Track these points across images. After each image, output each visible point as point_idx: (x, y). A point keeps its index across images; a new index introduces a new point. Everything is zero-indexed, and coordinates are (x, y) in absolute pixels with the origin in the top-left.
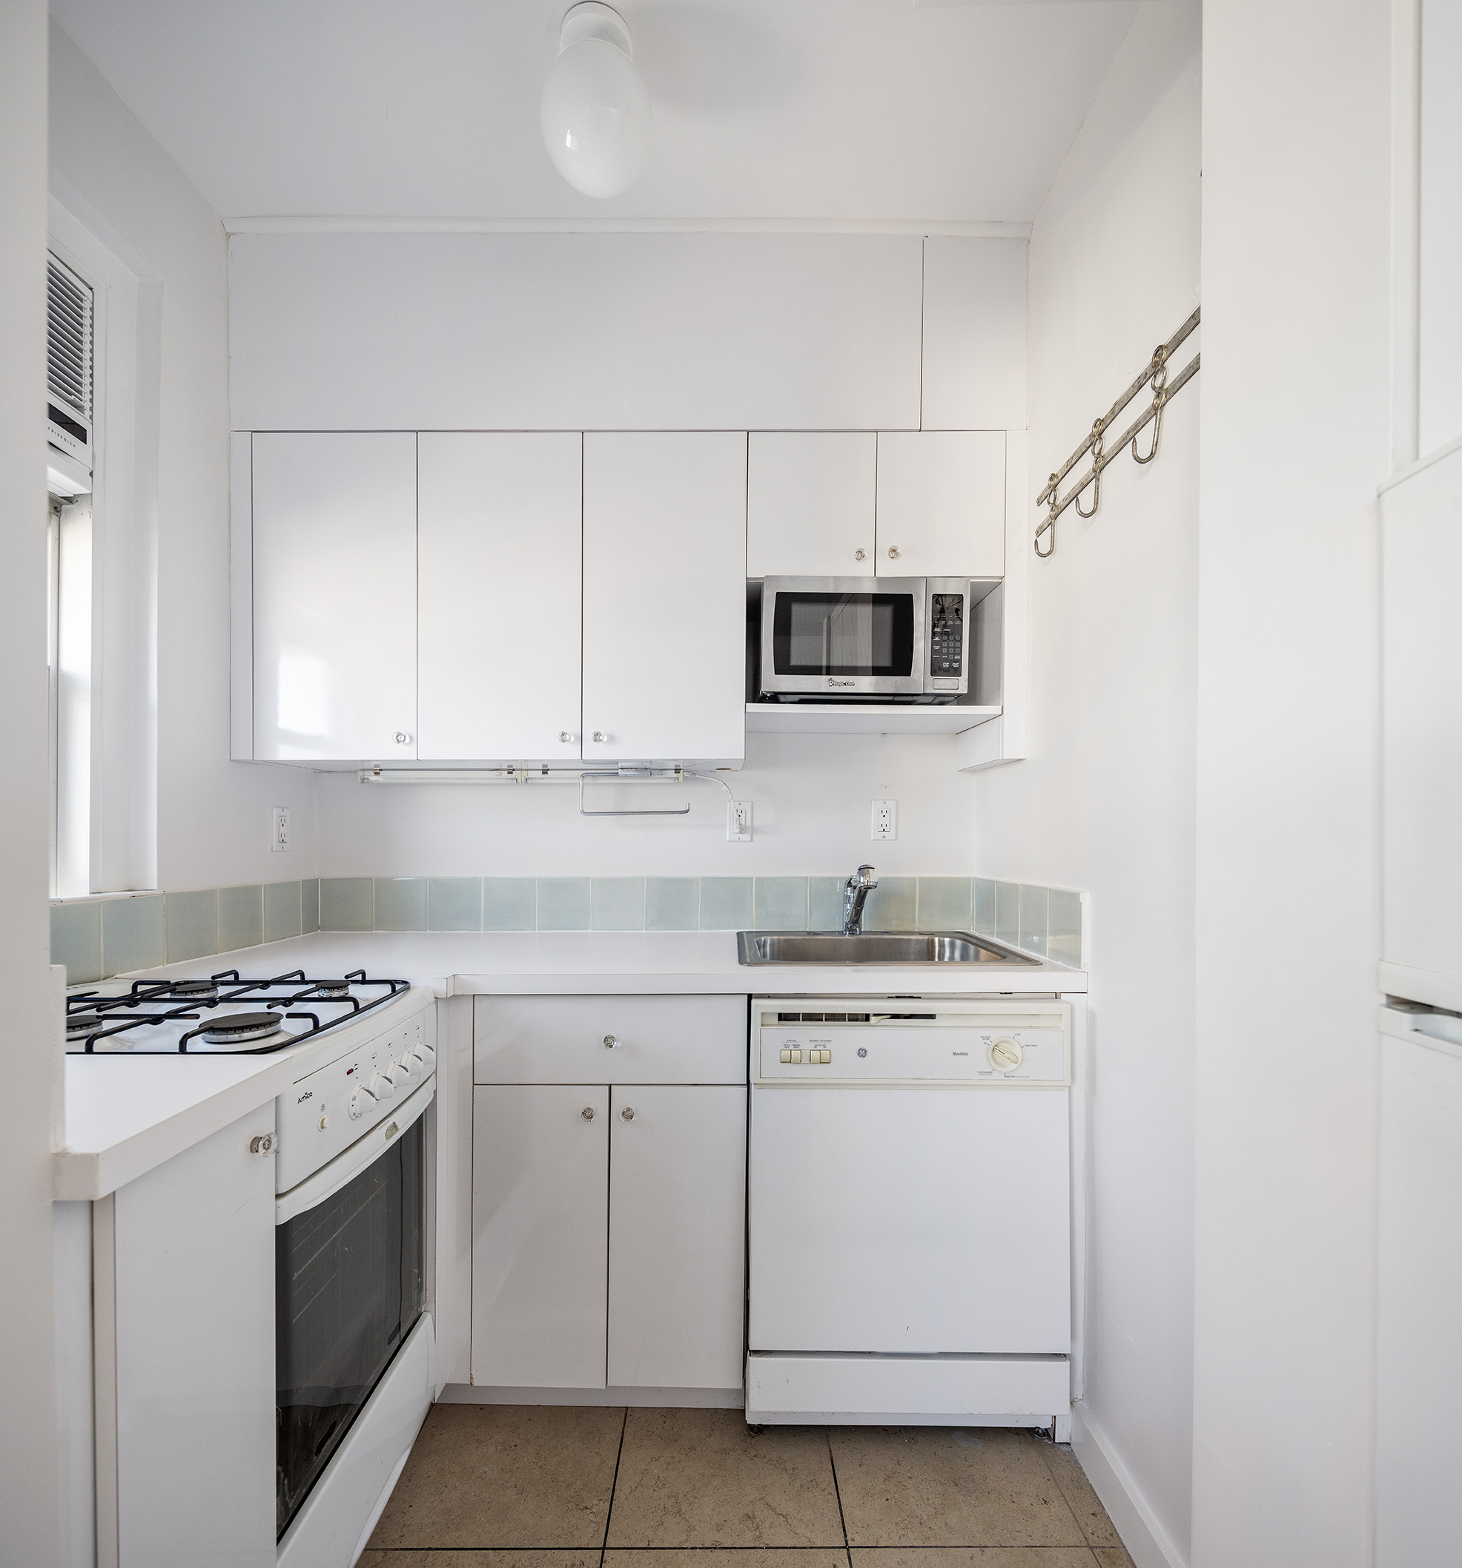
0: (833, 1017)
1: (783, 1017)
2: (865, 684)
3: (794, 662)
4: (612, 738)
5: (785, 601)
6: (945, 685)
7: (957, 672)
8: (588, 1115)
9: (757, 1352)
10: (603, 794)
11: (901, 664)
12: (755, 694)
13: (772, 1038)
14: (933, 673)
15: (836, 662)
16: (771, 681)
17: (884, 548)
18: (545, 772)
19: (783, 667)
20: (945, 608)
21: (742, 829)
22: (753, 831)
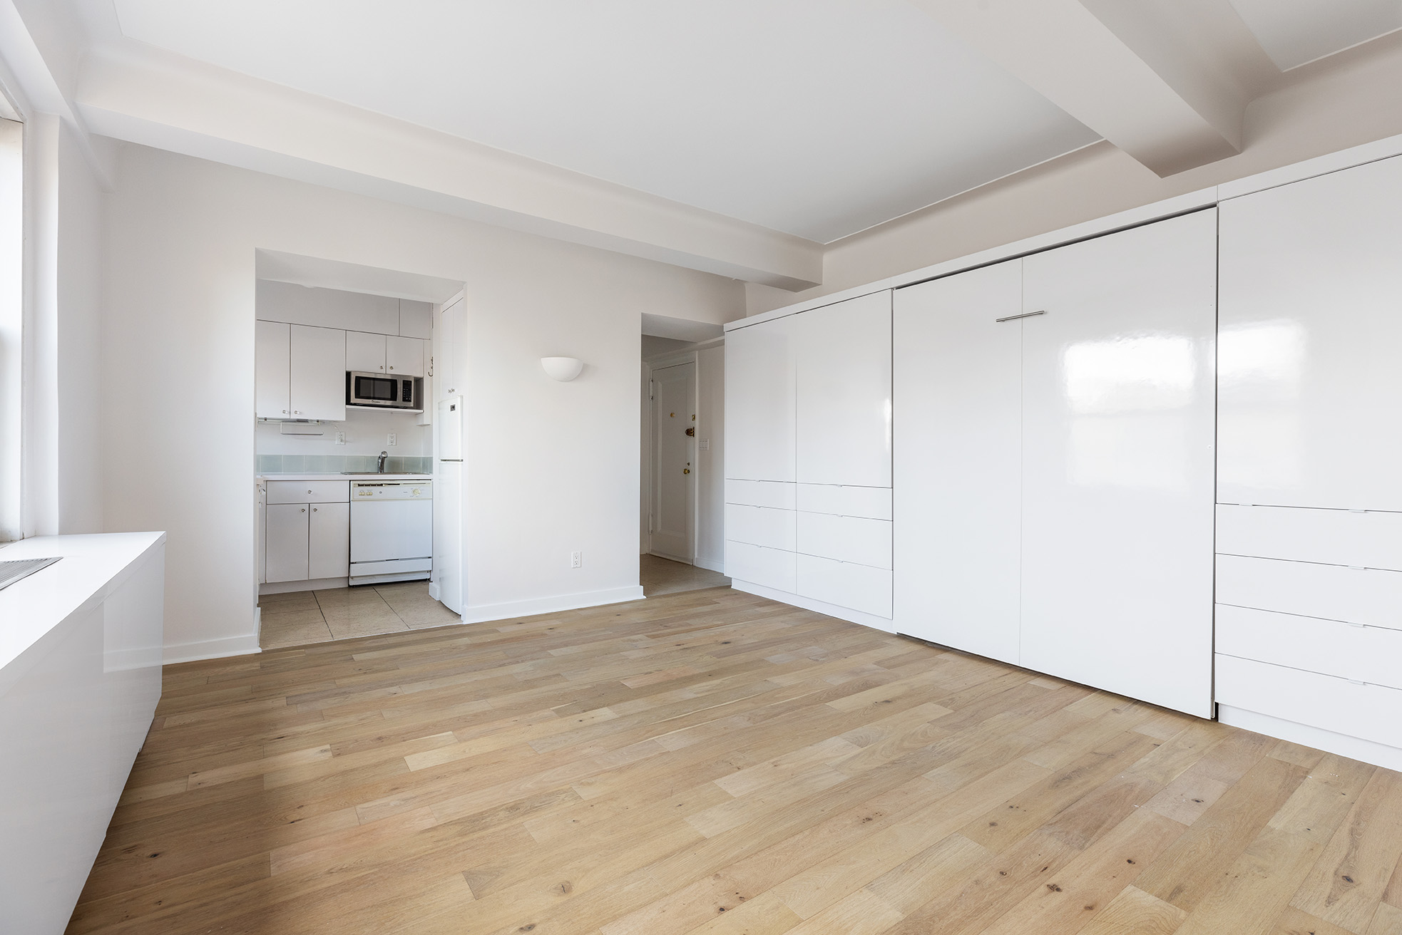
0: (373, 485)
1: (359, 485)
2: (389, 403)
3: (361, 395)
4: (300, 413)
5: (358, 379)
6: (406, 404)
7: (410, 401)
8: (303, 510)
9: (353, 563)
10: (291, 428)
11: (394, 398)
12: (348, 402)
13: (356, 491)
14: (403, 401)
15: (376, 396)
16: (353, 400)
17: (388, 366)
18: (266, 420)
19: (357, 396)
20: (407, 384)
21: (342, 441)
22: (346, 442)
